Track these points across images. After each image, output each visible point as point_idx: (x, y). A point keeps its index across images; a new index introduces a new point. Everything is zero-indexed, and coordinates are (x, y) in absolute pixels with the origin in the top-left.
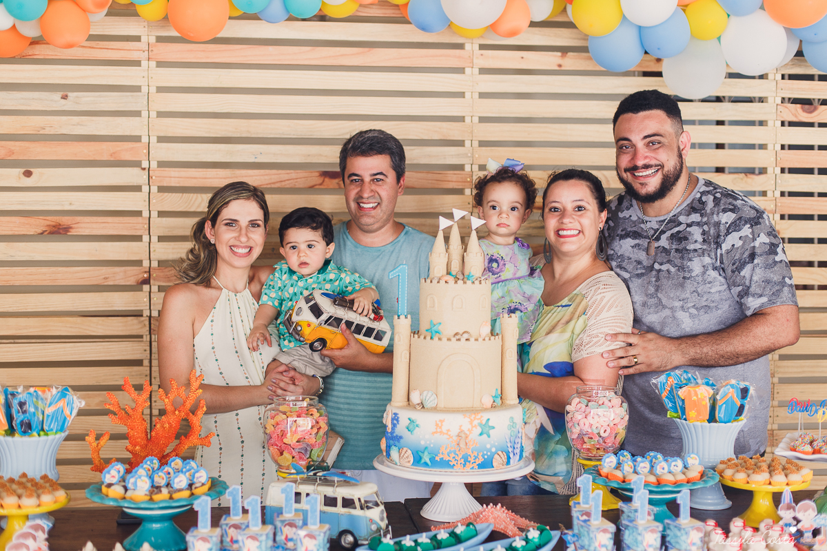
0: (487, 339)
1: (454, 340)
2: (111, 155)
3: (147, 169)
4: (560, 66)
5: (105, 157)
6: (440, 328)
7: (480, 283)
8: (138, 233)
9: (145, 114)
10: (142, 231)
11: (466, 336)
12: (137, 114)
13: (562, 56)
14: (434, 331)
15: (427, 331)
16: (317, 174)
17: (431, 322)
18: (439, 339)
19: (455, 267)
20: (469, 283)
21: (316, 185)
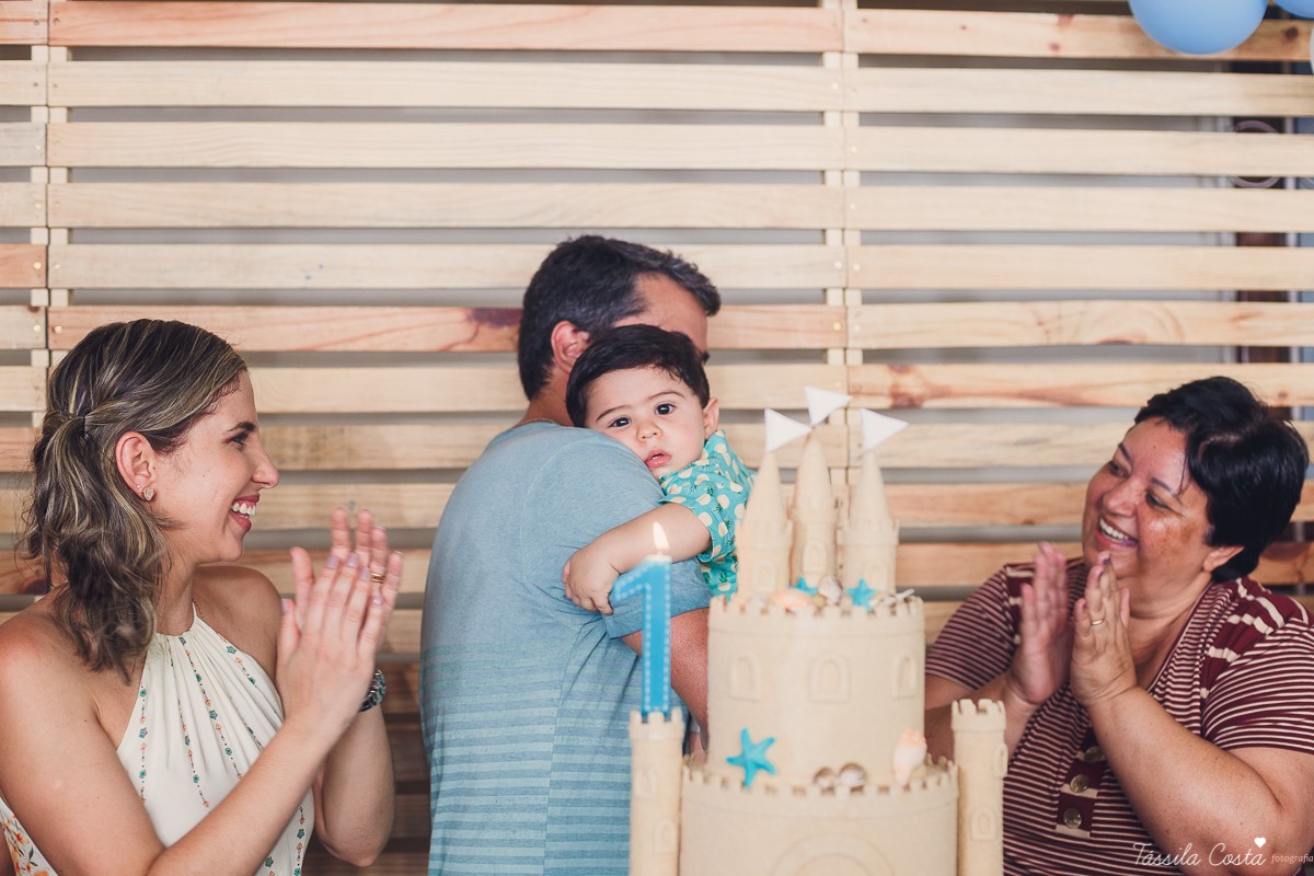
0: (916, 786)
1: (814, 792)
3: (43, 309)
4: (1055, 47)
6: (771, 755)
7: (894, 613)
9: (38, 175)
11: (851, 779)
12: (20, 174)
13: (1060, 24)
14: (751, 764)
15: (731, 761)
16: (457, 316)
17: (744, 735)
18: (769, 789)
19: (815, 564)
20: (859, 612)
21: (456, 344)
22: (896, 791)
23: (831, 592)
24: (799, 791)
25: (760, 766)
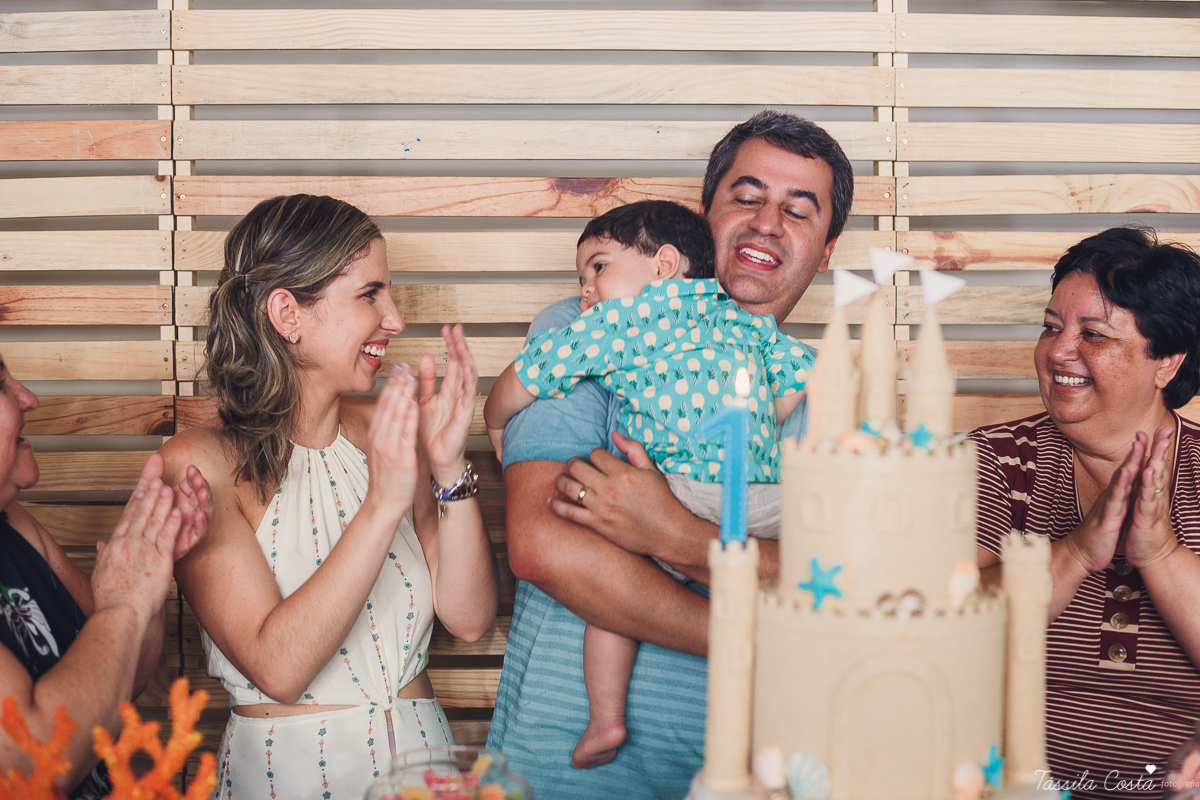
0: (969, 610)
1: (878, 615)
2: (91, 150)
3: (168, 179)
5: (79, 153)
6: (839, 581)
7: (951, 454)
8: (152, 321)
9: (164, 57)
10: (158, 316)
11: (911, 603)
12: (147, 56)
14: (819, 588)
15: (803, 586)
16: (543, 184)
17: (814, 564)
18: (838, 612)
19: (879, 408)
20: (920, 453)
21: (541, 210)
22: (951, 615)
23: (893, 434)
24: (864, 614)
25: (830, 591)
